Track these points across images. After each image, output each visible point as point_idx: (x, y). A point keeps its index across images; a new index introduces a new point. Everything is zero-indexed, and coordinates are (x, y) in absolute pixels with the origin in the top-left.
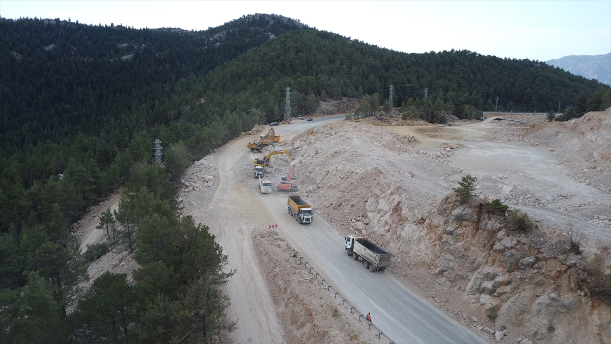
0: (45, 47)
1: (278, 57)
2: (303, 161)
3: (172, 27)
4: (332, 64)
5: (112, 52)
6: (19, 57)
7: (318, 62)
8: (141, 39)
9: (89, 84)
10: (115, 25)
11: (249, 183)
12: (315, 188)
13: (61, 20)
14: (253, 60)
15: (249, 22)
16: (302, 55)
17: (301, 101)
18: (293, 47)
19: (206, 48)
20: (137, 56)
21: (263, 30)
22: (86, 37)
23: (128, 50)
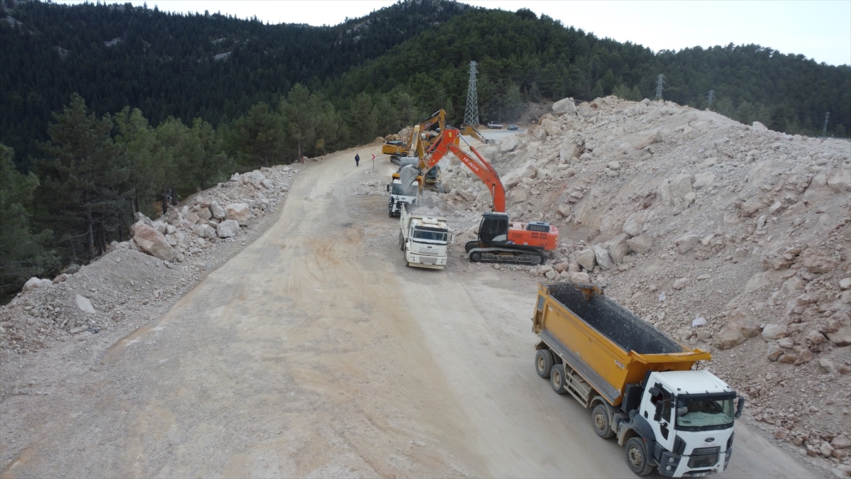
0: (105, 43)
1: (450, 43)
2: (542, 172)
3: (296, 23)
4: (543, 51)
5: (201, 49)
6: (63, 53)
7: (518, 48)
8: (246, 32)
9: (163, 94)
10: (211, 13)
11: (367, 230)
12: (617, 253)
13: (134, 5)
14: (409, 49)
15: (405, 8)
16: (492, 38)
17: (495, 94)
18: (476, 28)
19: (340, 43)
20: (236, 54)
21: (427, 18)
22: (167, 29)
23: (224, 47)
